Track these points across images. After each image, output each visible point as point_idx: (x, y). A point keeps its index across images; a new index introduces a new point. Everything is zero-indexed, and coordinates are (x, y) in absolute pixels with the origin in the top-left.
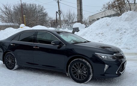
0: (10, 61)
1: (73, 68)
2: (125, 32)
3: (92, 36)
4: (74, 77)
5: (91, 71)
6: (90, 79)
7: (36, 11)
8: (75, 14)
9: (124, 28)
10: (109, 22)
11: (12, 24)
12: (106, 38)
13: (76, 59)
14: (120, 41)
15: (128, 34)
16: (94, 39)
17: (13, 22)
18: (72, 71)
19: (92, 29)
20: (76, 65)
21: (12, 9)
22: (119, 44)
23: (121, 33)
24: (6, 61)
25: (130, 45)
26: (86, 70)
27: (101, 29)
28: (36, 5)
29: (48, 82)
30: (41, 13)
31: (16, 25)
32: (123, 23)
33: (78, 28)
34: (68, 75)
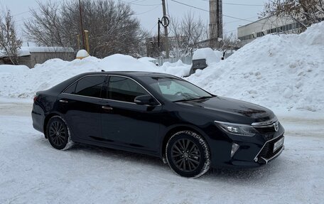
0: (58, 133)
1: (175, 149)
2: (310, 71)
3: (234, 79)
4: (177, 166)
5: (207, 154)
6: (205, 171)
7: (114, 18)
8: (202, 24)
9: (309, 61)
10: (274, 47)
11: (60, 49)
12: (267, 83)
13: (180, 132)
14: (296, 91)
15: (317, 75)
16: (237, 87)
17: (62, 45)
18: (172, 154)
19: (235, 63)
20: (180, 143)
21: (59, 15)
22: (295, 99)
23: (302, 73)
24: (50, 132)
25: (319, 100)
26: (199, 154)
27: (257, 63)
28: (112, 4)
29: (129, 173)
30: (125, 23)
31: (67, 51)
32: (307, 49)
33: (205, 60)
34: (165, 162)
